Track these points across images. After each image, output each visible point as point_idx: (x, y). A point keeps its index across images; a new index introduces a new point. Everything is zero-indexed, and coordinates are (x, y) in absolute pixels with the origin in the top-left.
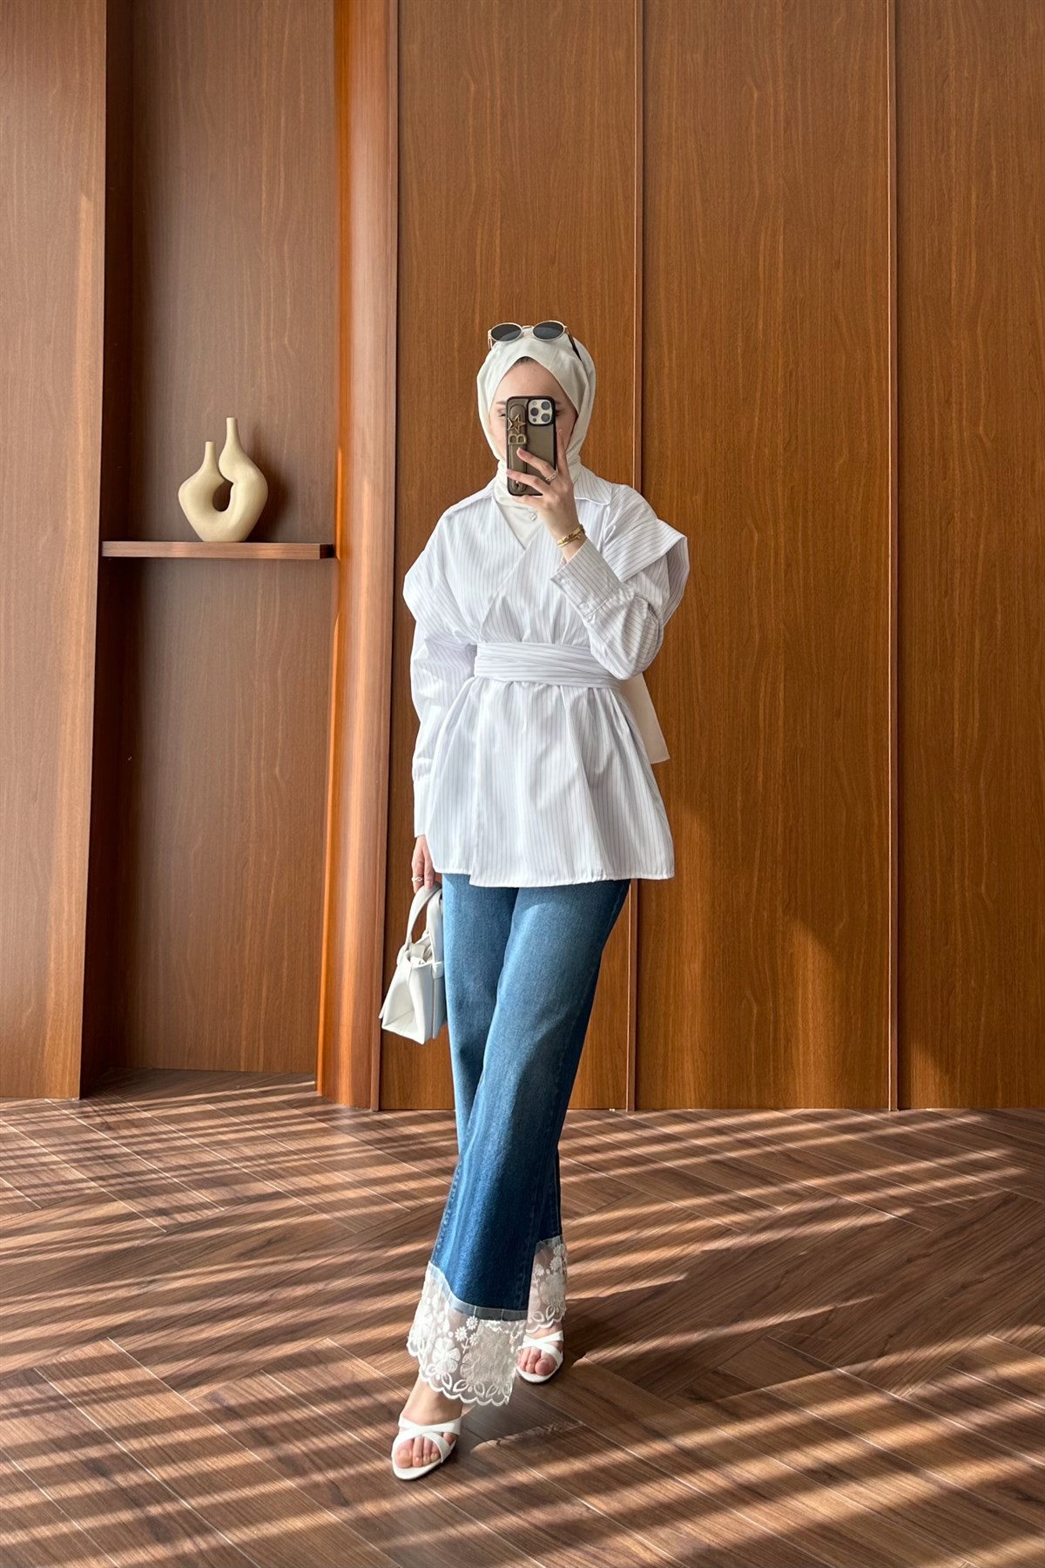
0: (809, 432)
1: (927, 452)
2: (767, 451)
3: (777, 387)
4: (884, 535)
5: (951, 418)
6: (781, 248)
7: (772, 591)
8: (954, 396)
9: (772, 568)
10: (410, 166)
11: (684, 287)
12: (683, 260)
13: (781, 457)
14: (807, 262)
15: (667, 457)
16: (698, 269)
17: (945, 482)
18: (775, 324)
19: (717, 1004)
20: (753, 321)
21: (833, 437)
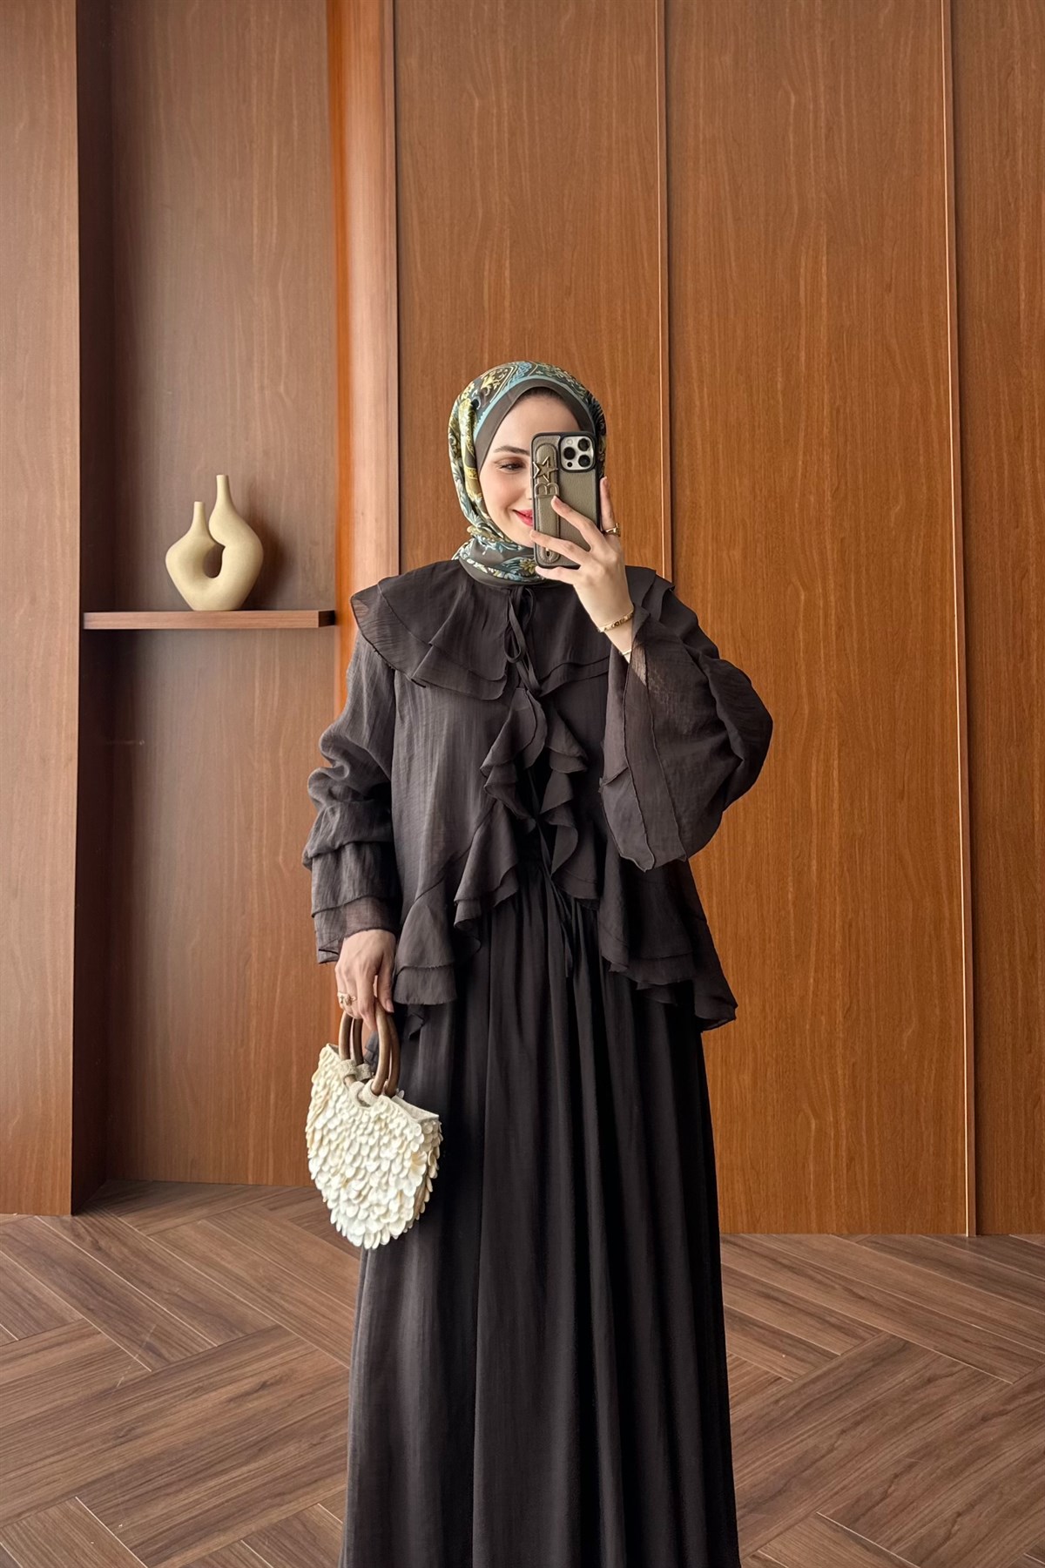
0: (860, 476)
1: (995, 497)
2: (812, 499)
3: (823, 422)
4: (949, 592)
5: (1023, 457)
6: (824, 270)
7: (822, 656)
8: (1025, 432)
9: (821, 630)
10: (409, 193)
11: (715, 316)
12: (714, 286)
13: (829, 505)
14: (854, 286)
15: (700, 507)
16: (731, 297)
17: (1019, 530)
18: (819, 355)
19: (769, 1118)
20: (794, 353)
21: (887, 480)
